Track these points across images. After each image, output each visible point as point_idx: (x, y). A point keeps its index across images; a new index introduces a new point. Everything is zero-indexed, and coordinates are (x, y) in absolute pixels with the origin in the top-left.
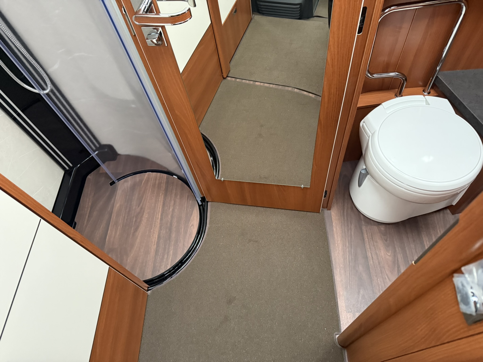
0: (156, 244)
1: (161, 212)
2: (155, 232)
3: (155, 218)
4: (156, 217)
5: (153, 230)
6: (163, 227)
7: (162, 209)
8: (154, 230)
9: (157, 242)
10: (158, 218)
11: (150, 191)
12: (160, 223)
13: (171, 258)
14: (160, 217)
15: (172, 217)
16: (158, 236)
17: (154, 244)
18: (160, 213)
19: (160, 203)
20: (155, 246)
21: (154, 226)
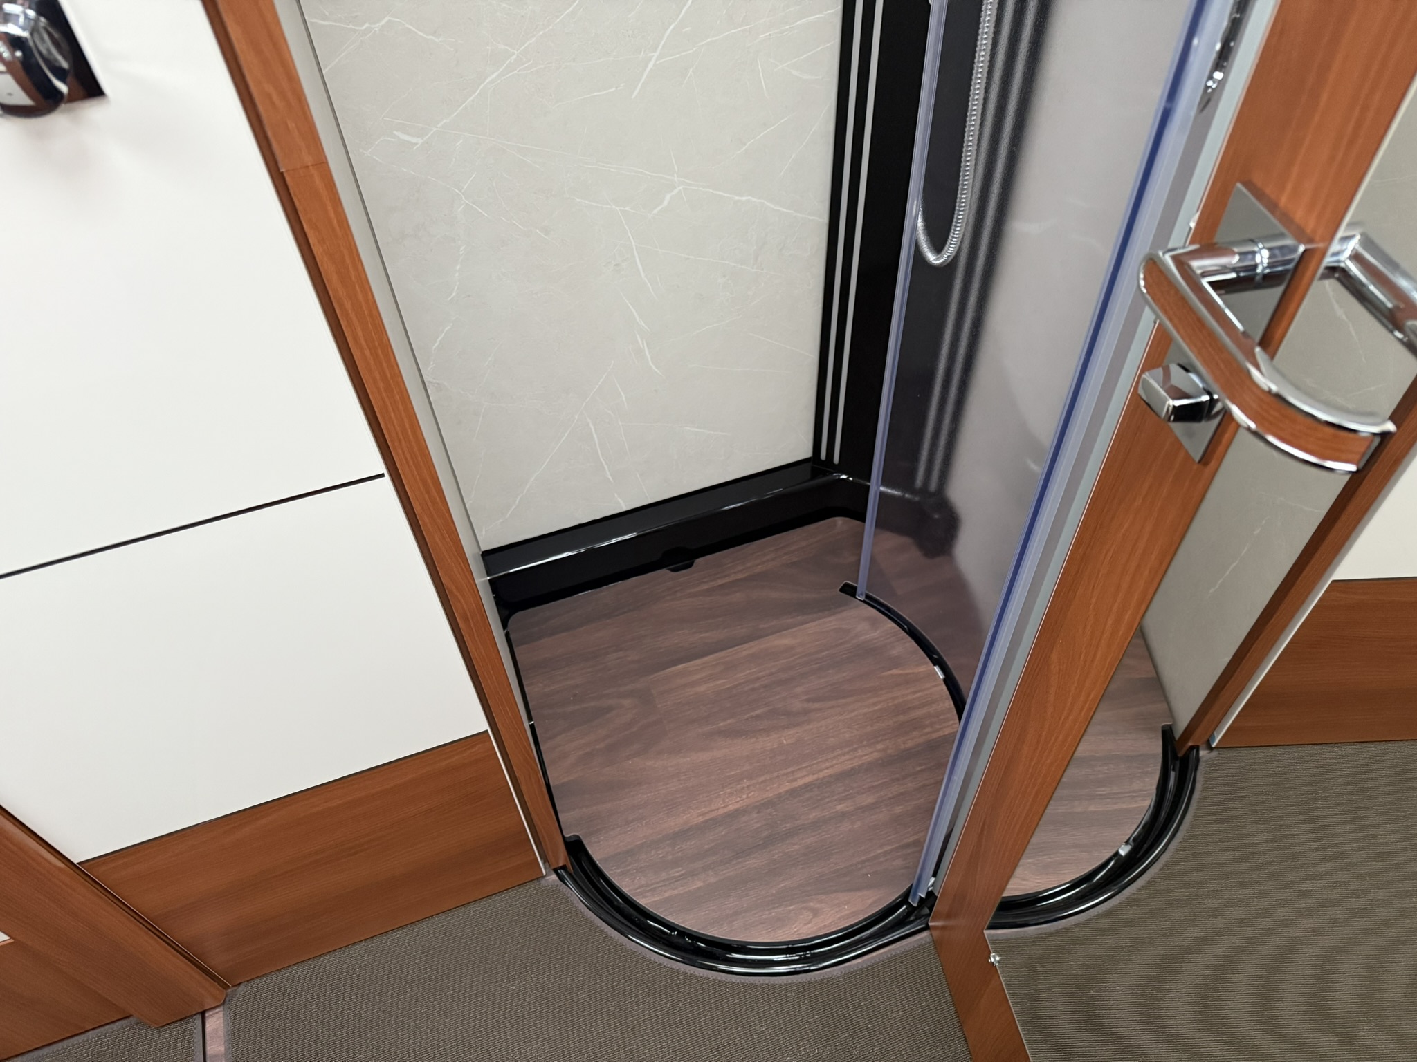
0: (707, 818)
1: (818, 779)
2: (744, 796)
3: (790, 770)
4: (793, 772)
5: (748, 787)
6: (770, 814)
7: (830, 776)
8: (752, 788)
9: (713, 819)
10: (795, 780)
11: (876, 708)
12: (779, 796)
13: (676, 892)
14: (801, 782)
15: (816, 825)
16: (737, 810)
17: (704, 814)
18: (815, 777)
19: (847, 761)
20: (701, 819)
21: (763, 782)
